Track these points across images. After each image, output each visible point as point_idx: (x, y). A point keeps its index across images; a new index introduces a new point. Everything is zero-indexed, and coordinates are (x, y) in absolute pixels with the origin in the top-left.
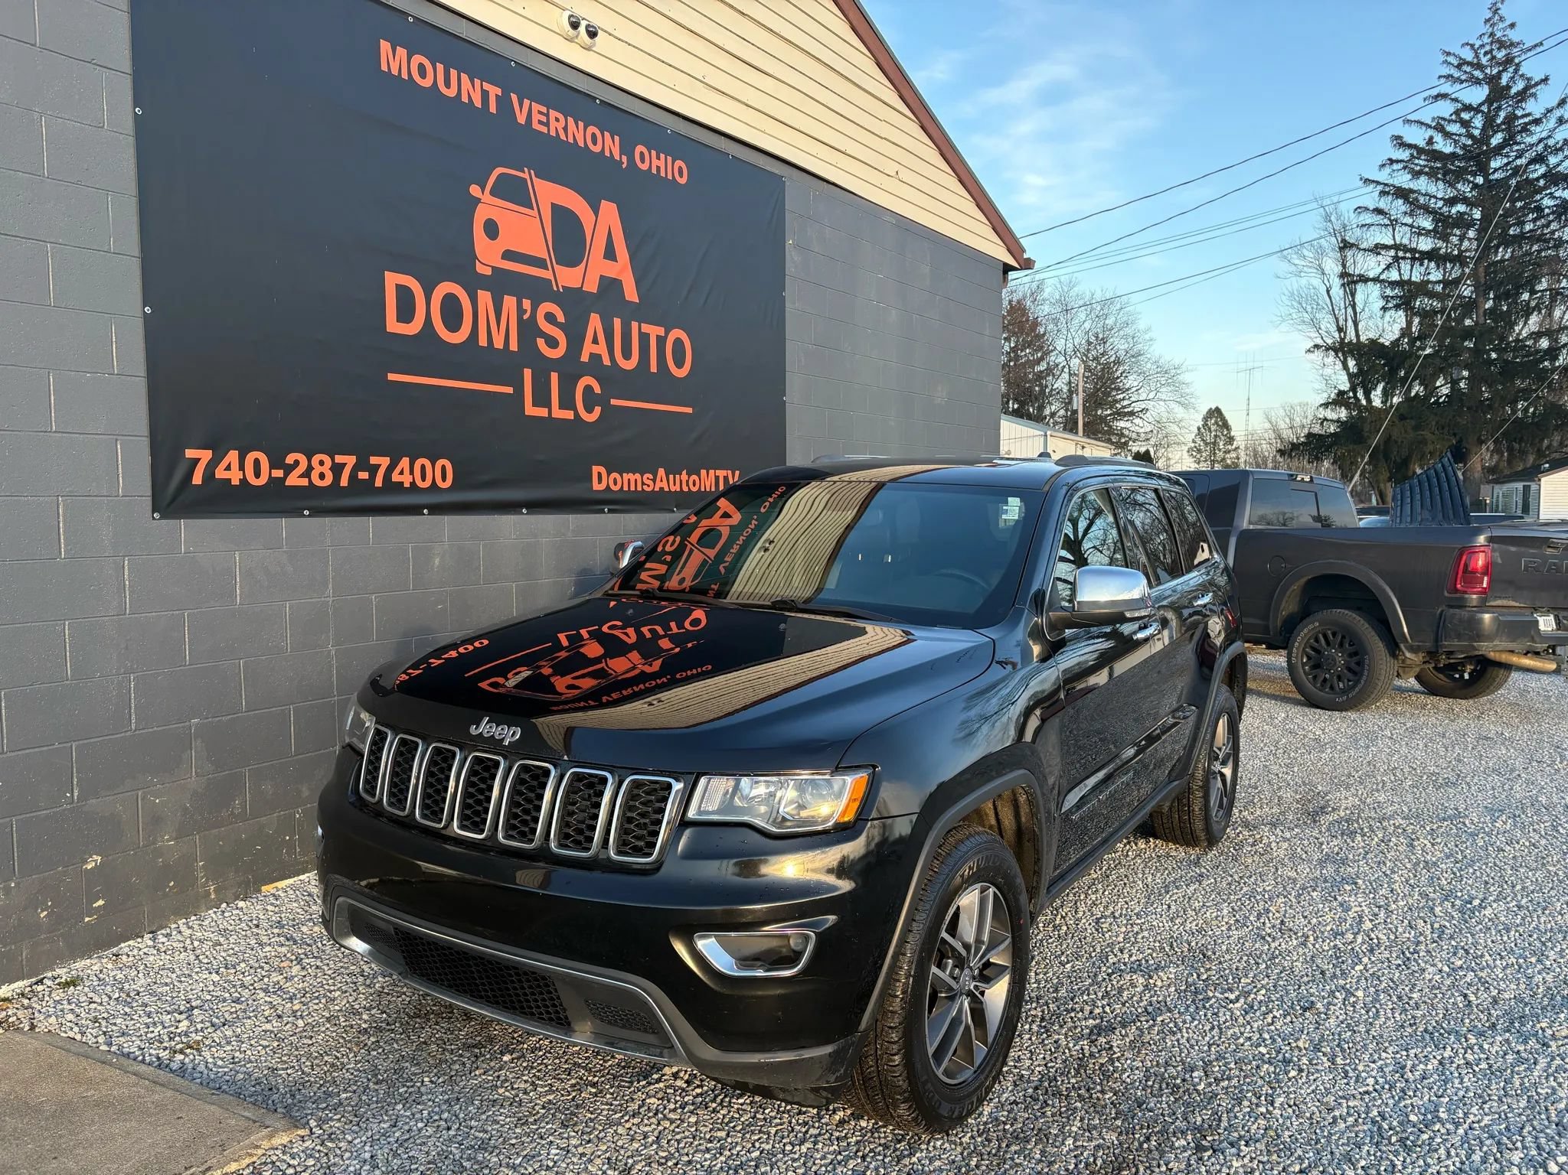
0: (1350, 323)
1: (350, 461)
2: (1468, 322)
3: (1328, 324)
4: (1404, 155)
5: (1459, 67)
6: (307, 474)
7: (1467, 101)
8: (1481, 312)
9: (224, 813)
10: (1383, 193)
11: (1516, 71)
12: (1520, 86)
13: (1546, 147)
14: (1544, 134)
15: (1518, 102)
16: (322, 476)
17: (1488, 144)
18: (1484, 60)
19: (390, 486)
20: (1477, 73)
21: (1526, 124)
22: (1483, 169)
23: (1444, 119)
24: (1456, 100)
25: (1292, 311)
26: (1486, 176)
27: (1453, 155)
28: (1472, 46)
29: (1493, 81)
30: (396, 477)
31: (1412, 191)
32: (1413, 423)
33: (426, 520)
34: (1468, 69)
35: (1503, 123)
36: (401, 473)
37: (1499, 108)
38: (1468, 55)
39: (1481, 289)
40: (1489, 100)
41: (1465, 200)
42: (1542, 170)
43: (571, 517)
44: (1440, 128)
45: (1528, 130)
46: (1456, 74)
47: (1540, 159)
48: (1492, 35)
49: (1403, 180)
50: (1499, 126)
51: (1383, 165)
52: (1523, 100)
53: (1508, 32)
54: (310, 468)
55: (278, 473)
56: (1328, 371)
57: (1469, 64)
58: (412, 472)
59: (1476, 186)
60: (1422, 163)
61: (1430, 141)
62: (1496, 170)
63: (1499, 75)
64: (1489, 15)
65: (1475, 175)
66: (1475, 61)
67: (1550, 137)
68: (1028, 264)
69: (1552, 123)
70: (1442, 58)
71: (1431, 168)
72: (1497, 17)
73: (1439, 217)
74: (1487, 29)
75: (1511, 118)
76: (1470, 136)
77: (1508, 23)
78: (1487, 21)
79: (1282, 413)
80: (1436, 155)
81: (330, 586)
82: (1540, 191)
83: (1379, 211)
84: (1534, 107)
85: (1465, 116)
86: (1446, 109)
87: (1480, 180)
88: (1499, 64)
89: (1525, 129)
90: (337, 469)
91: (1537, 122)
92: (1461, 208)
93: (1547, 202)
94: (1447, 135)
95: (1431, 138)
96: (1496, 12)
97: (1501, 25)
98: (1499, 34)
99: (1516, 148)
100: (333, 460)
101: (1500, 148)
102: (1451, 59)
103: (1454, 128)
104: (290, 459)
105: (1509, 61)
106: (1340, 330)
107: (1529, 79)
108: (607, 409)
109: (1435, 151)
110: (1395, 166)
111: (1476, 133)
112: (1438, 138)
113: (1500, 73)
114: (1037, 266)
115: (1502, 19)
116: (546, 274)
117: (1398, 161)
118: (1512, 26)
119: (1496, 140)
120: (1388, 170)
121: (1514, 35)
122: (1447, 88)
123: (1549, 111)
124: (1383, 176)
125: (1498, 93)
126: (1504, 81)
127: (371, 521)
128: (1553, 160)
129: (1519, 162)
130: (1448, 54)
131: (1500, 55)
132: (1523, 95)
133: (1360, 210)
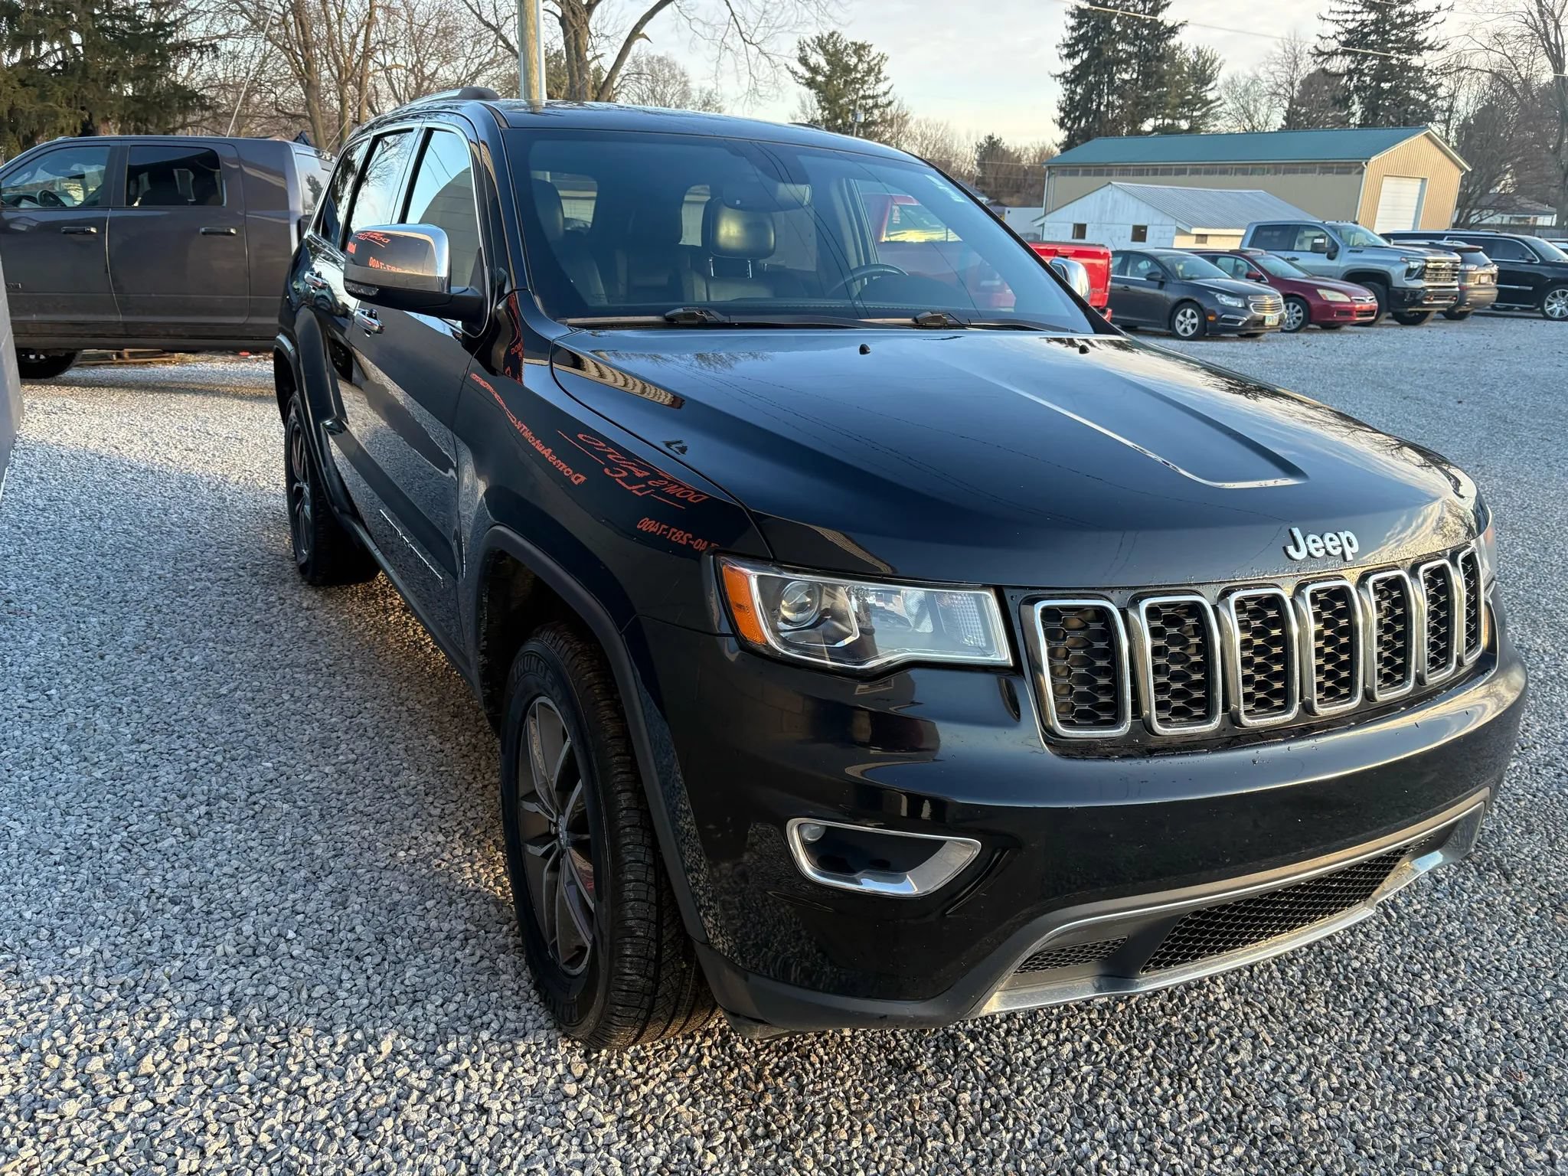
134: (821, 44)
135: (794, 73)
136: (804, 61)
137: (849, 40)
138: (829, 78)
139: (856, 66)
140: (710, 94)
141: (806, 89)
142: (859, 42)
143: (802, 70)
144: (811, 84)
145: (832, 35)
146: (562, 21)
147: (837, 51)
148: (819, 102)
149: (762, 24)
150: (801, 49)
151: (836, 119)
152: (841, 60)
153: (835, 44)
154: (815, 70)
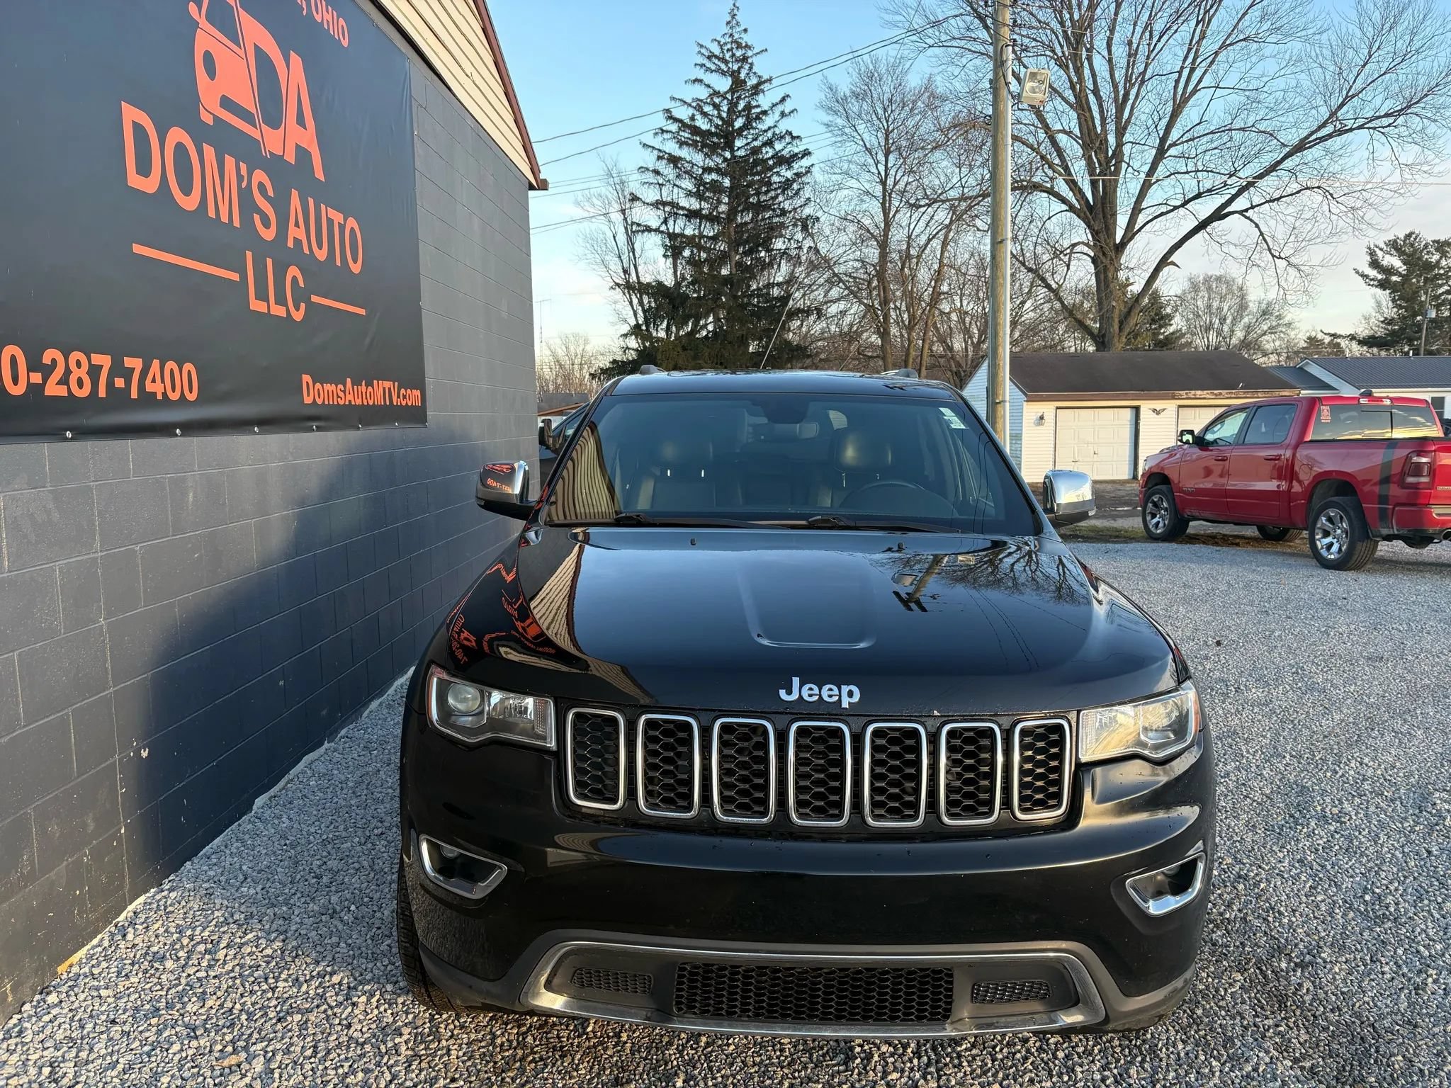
0: (632, 267)
1: (104, 361)
2: (725, 272)
3: (616, 266)
4: (674, 127)
5: (709, 58)
6: (64, 381)
7: (717, 89)
8: (733, 263)
9: (14, 877)
10: (659, 158)
11: (751, 68)
12: (754, 81)
13: (774, 134)
14: (772, 124)
15: (752, 95)
16: (80, 383)
17: (733, 126)
18: (728, 56)
19: (148, 399)
20: (723, 66)
21: (759, 114)
22: (729, 145)
23: (701, 101)
24: (708, 86)
25: (587, 252)
26: (732, 151)
27: (709, 133)
28: (719, 42)
29: (734, 75)
30: (149, 387)
31: (680, 158)
32: (692, 353)
33: (179, 442)
34: (716, 61)
35: (744, 110)
36: (154, 381)
37: (739, 98)
38: (717, 51)
39: (734, 245)
40: (732, 90)
41: (718, 170)
42: (771, 153)
43: (291, 435)
44: (699, 109)
45: (760, 119)
46: (706, 62)
47: (769, 143)
48: (731, 35)
49: (672, 147)
50: (740, 112)
51: (656, 134)
52: (757, 93)
53: (743, 35)
54: (68, 372)
55: (36, 378)
56: (618, 306)
57: (716, 57)
58: (163, 381)
59: (725, 160)
60: (687, 135)
61: (692, 118)
62: (739, 148)
63: (739, 71)
64: (729, 19)
65: (723, 149)
66: (721, 56)
67: (775, 126)
68: (543, 185)
69: (777, 116)
70: (697, 49)
71: (693, 140)
72: (734, 22)
73: (699, 182)
74: (726, 30)
75: (748, 107)
76: (720, 117)
77: (743, 28)
78: (728, 23)
79: (558, 341)
80: (695, 130)
81: (97, 537)
82: (771, 169)
83: (657, 172)
84: (764, 101)
85: (717, 100)
86: (703, 93)
87: (728, 155)
88: (737, 61)
89: (758, 118)
90: (94, 371)
91: (765, 113)
92: (714, 176)
93: (775, 179)
94: (705, 114)
95: (693, 115)
96: (733, 16)
97: (738, 29)
98: (736, 36)
99: (752, 131)
100: (89, 360)
101: (741, 130)
102: (703, 51)
103: (708, 109)
104: (46, 360)
105: (744, 59)
106: (625, 271)
107: (760, 77)
108: (310, 305)
109: (695, 127)
110: (666, 136)
111: (724, 115)
112: (698, 117)
113: (739, 68)
114: (550, 191)
115: (738, 24)
116: (255, 133)
117: (667, 132)
118: (745, 30)
119: (739, 123)
120: (660, 138)
121: (746, 39)
122: (700, 74)
123: (774, 105)
124: (656, 142)
125: (738, 84)
126: (742, 76)
127: (130, 446)
128: (778, 146)
129: (756, 143)
130: (702, 46)
131: (739, 53)
132: (756, 89)
133: (643, 170)
134: (1394, 245)
135: (1364, 276)
136: (1375, 264)
137: (1429, 240)
138: (1406, 278)
139: (1438, 262)
140: (1269, 304)
141: (1379, 291)
142: (1443, 239)
143: (1373, 273)
144: (1383, 285)
145: (1409, 236)
146: (1094, 261)
147: (1415, 251)
148: (1394, 301)
149: (1292, 238)
150: (1371, 254)
151: (1415, 315)
152: (1420, 258)
153: (1412, 245)
154: (1389, 271)
